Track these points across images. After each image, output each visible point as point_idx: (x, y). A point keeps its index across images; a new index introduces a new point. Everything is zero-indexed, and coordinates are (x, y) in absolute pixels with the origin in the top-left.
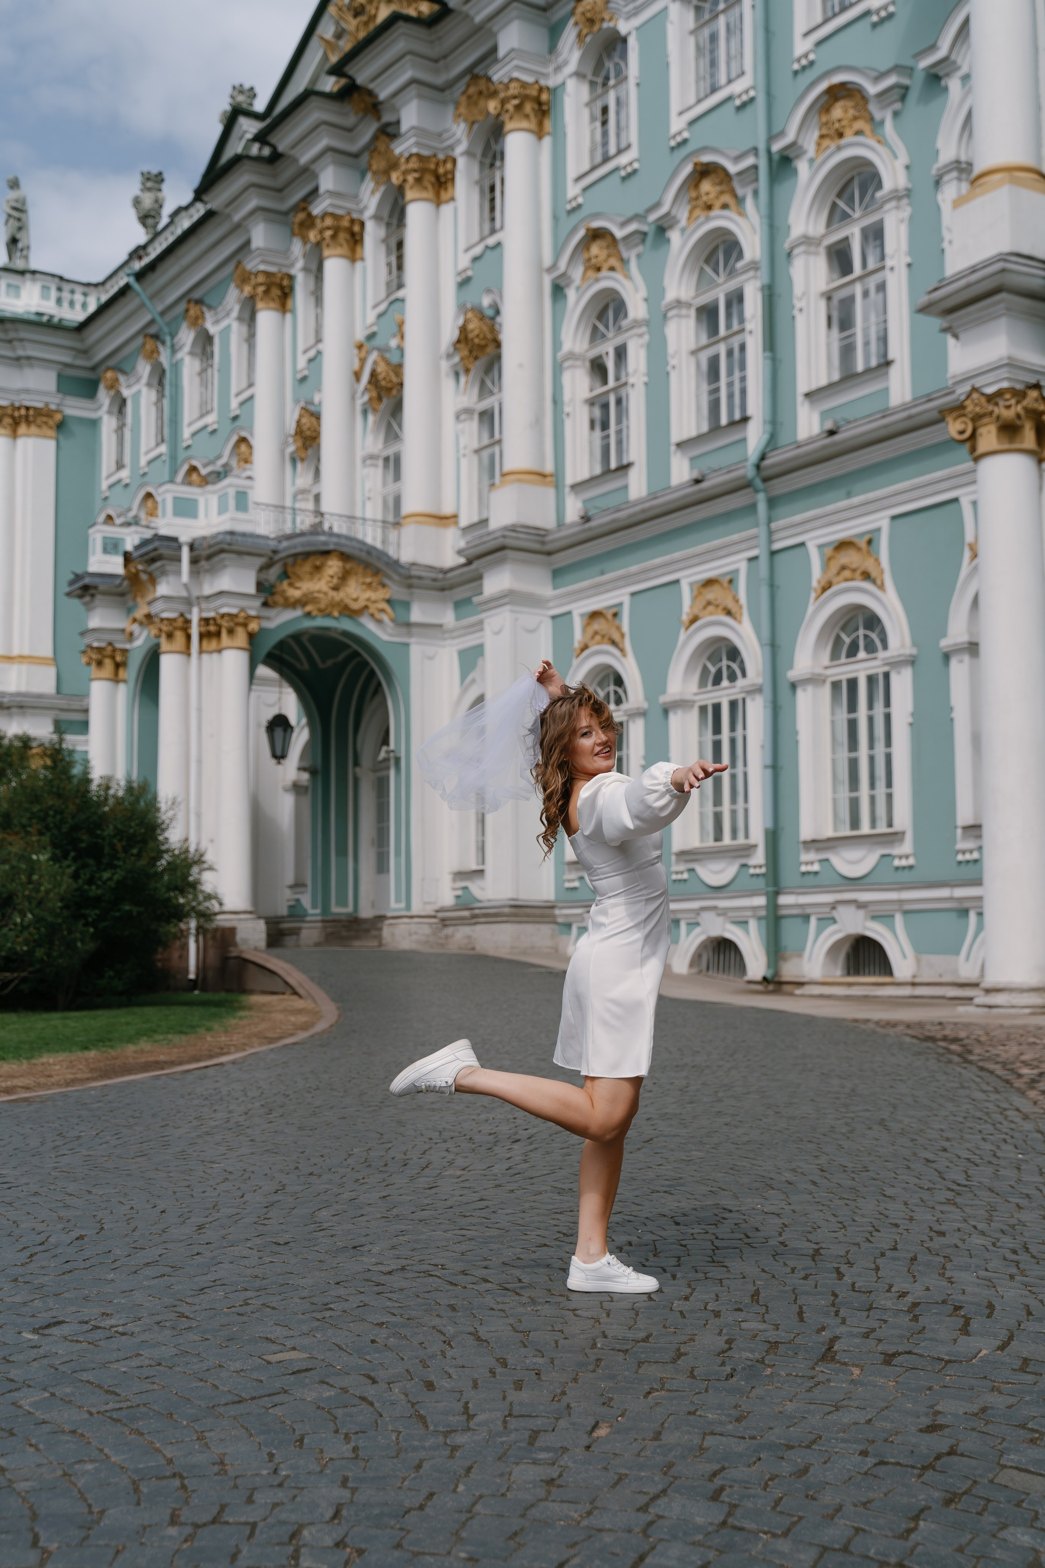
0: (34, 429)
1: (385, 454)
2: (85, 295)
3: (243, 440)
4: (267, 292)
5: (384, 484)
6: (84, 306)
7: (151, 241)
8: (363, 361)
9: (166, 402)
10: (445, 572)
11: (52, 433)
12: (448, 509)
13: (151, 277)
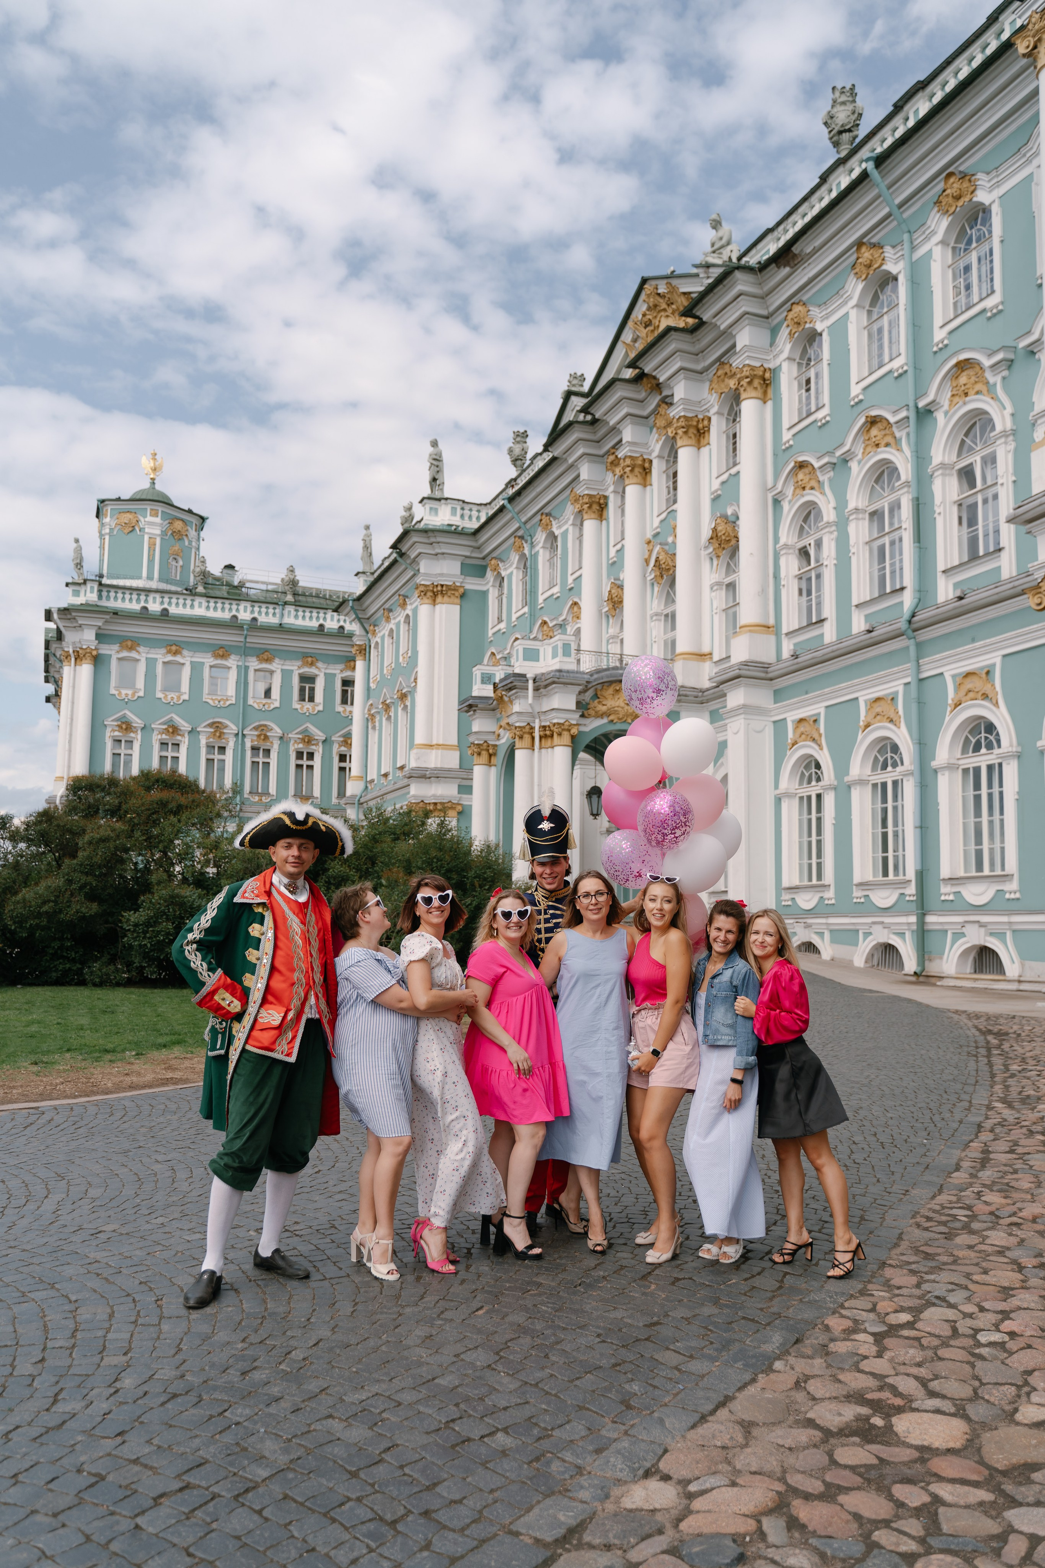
0: (446, 598)
1: (665, 612)
2: (479, 511)
3: (576, 604)
4: (590, 507)
5: (665, 633)
6: (478, 518)
7: (519, 476)
8: (651, 552)
9: (528, 578)
10: (703, 691)
11: (458, 601)
12: (706, 649)
13: (518, 499)
